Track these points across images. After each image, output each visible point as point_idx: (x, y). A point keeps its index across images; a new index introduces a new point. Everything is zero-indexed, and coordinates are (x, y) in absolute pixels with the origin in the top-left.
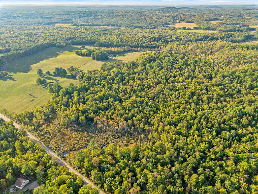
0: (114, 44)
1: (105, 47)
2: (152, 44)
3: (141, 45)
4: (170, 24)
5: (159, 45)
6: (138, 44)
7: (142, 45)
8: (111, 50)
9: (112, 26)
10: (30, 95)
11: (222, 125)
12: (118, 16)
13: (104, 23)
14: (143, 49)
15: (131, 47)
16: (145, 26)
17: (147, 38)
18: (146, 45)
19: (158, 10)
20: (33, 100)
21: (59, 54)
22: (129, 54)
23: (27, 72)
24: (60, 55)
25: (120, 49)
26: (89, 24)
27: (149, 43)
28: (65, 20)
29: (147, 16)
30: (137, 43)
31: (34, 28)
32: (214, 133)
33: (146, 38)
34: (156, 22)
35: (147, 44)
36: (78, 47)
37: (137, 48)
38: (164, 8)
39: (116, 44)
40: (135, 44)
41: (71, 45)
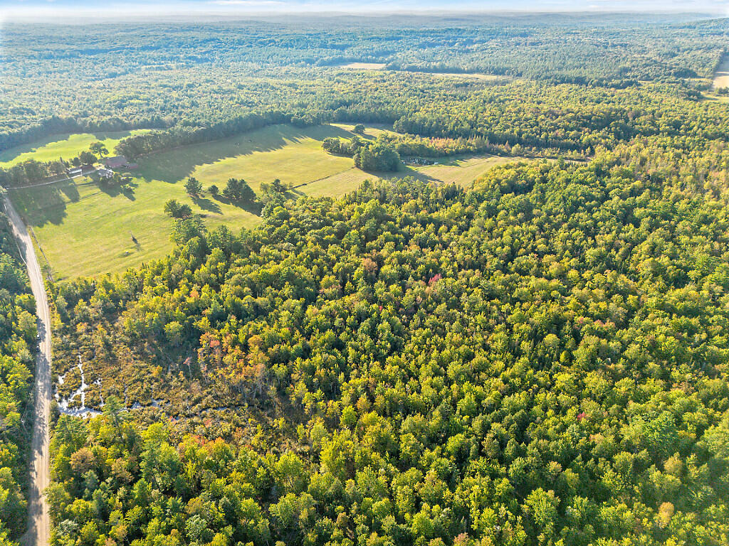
0: (446, 128)
1: (415, 134)
2: (566, 138)
3: (528, 137)
4: (699, 74)
5: (589, 141)
6: (520, 134)
7: (533, 138)
8: (422, 146)
9: (496, 73)
10: (134, 240)
11: (554, 465)
12: (533, 44)
13: (476, 65)
14: (530, 150)
15: (494, 139)
16: (596, 78)
17: (563, 115)
18: (546, 137)
19: (690, 27)
20: (128, 254)
21: (285, 144)
22: (473, 161)
23: (174, 183)
24: (285, 148)
25: (453, 144)
26: (432, 67)
27: (560, 133)
28: (378, 54)
29: (630, 46)
30: (517, 129)
31: (287, 73)
32: (503, 485)
33: (557, 117)
34: (647, 65)
35: (552, 134)
36: (346, 129)
37: (512, 145)
38: (711, 21)
39: (454, 127)
40: (513, 131)
41: (332, 123)
